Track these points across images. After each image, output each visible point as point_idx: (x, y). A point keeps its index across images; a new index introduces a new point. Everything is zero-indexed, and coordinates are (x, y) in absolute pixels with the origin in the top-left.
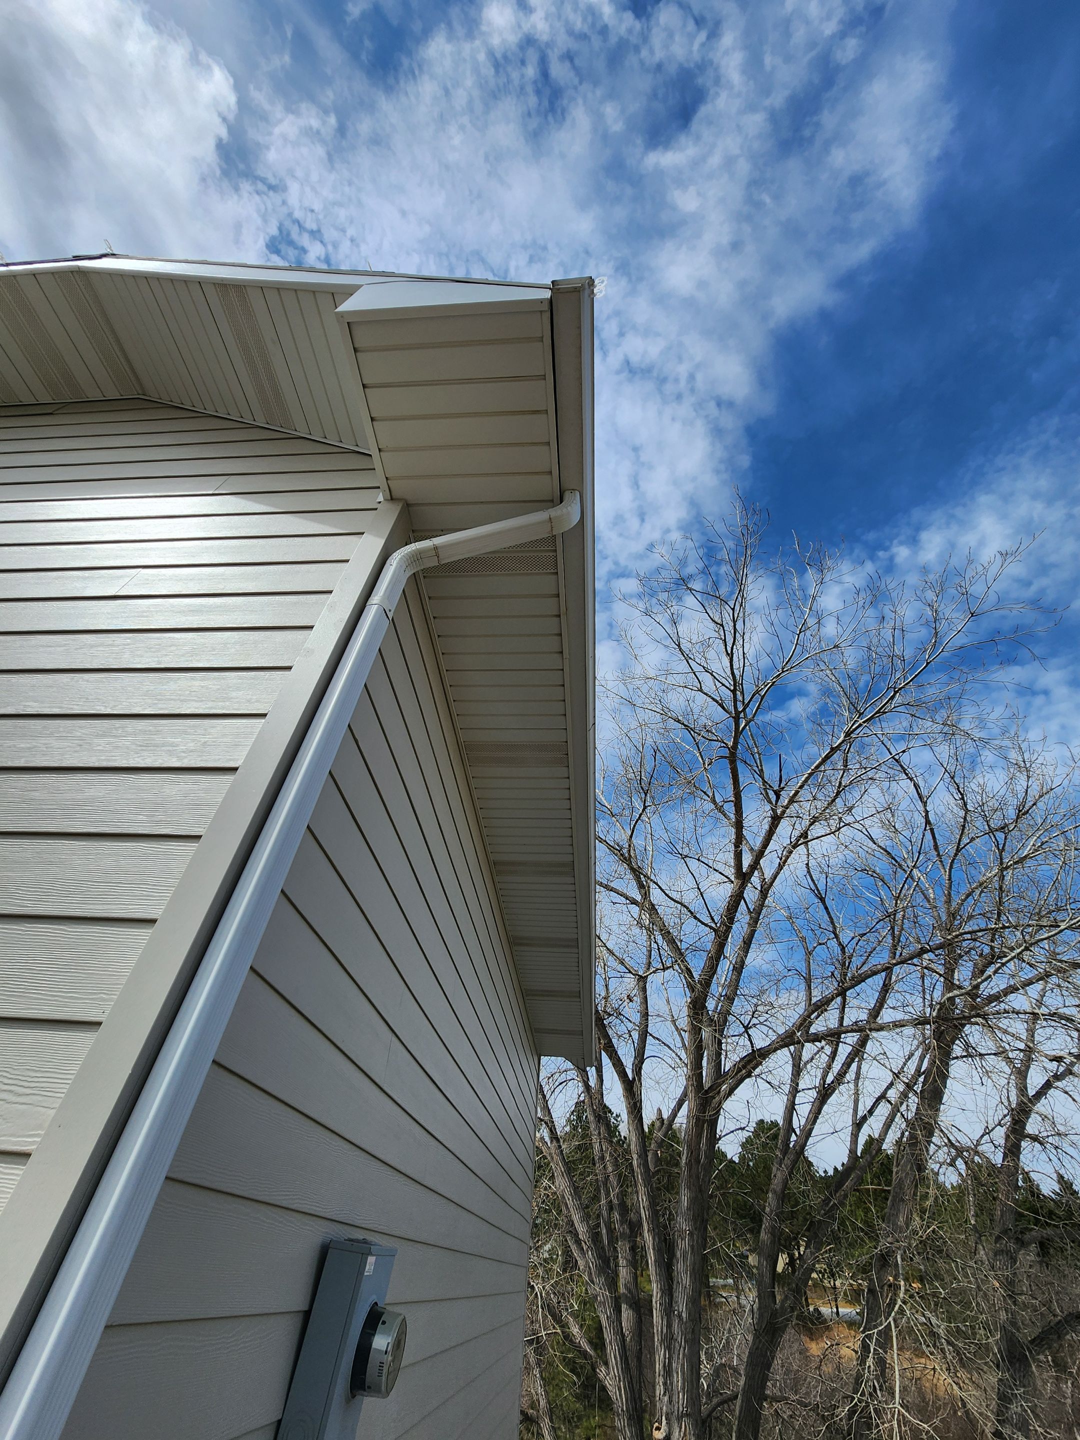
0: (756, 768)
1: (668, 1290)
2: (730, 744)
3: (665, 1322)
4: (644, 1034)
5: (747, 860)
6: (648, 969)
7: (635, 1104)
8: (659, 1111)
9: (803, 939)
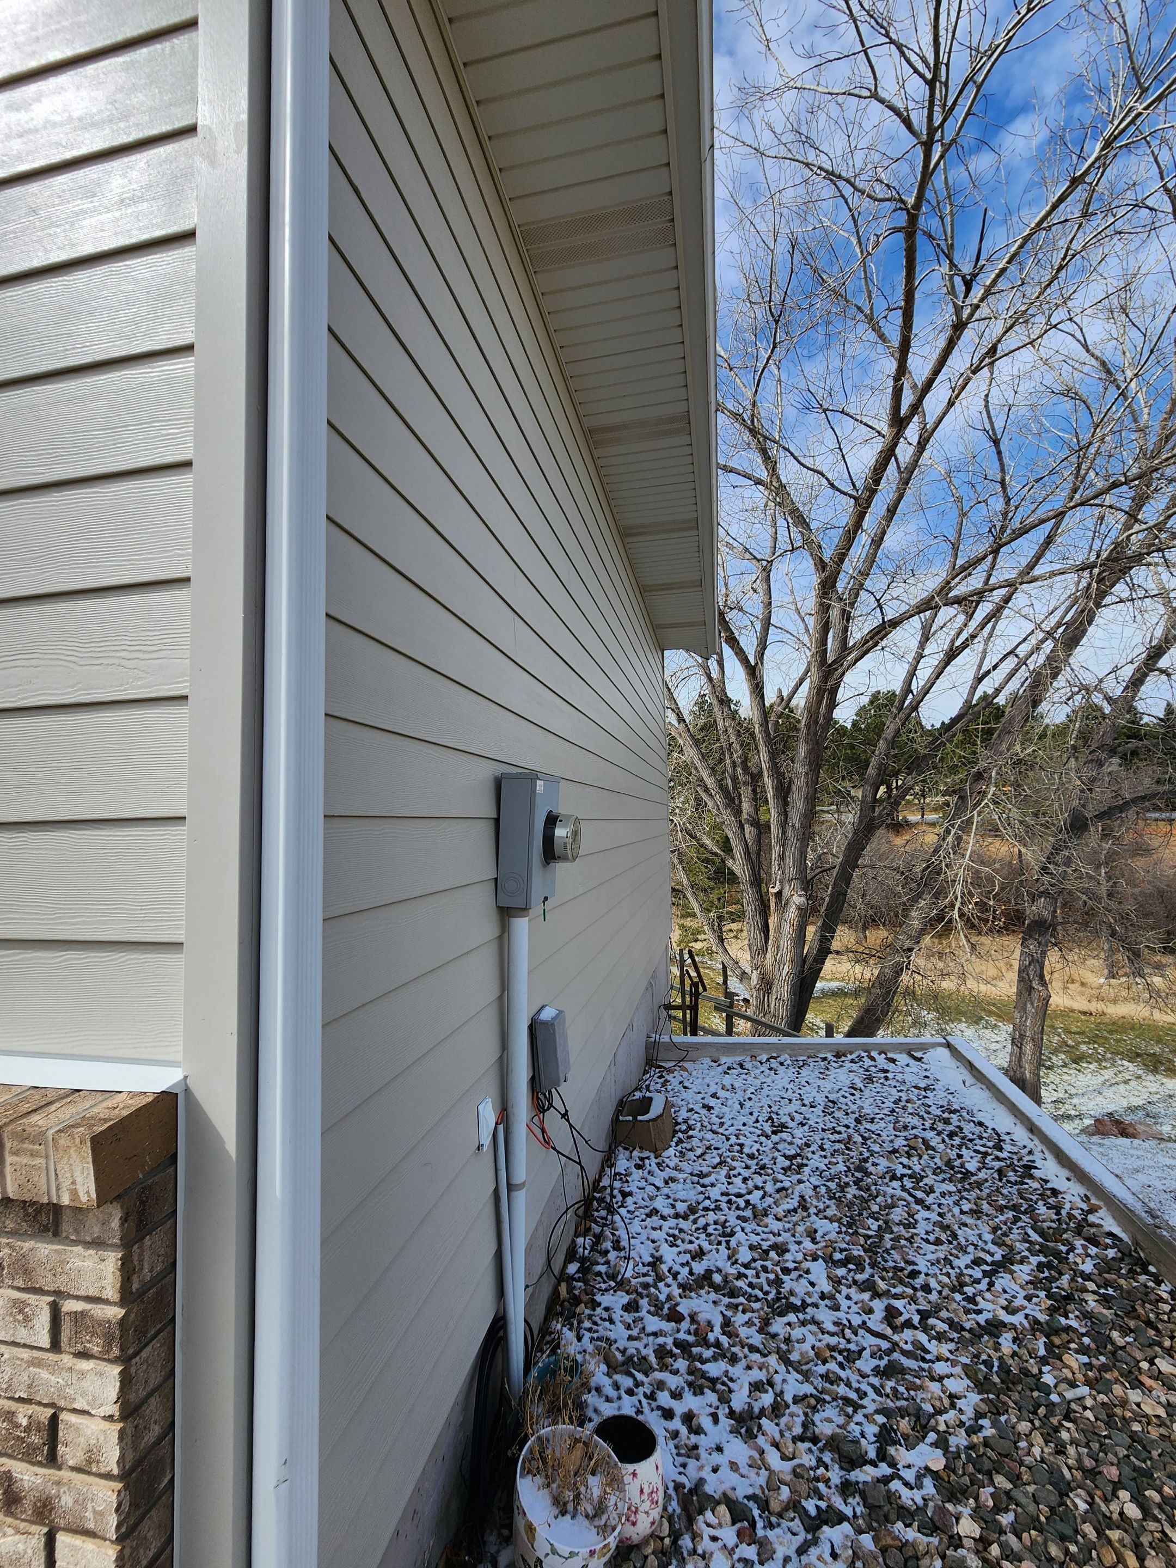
0: (942, 243)
1: (784, 814)
2: (911, 201)
3: (780, 831)
4: (767, 623)
5: (908, 399)
6: (774, 554)
7: (757, 685)
8: (780, 691)
9: (959, 500)
